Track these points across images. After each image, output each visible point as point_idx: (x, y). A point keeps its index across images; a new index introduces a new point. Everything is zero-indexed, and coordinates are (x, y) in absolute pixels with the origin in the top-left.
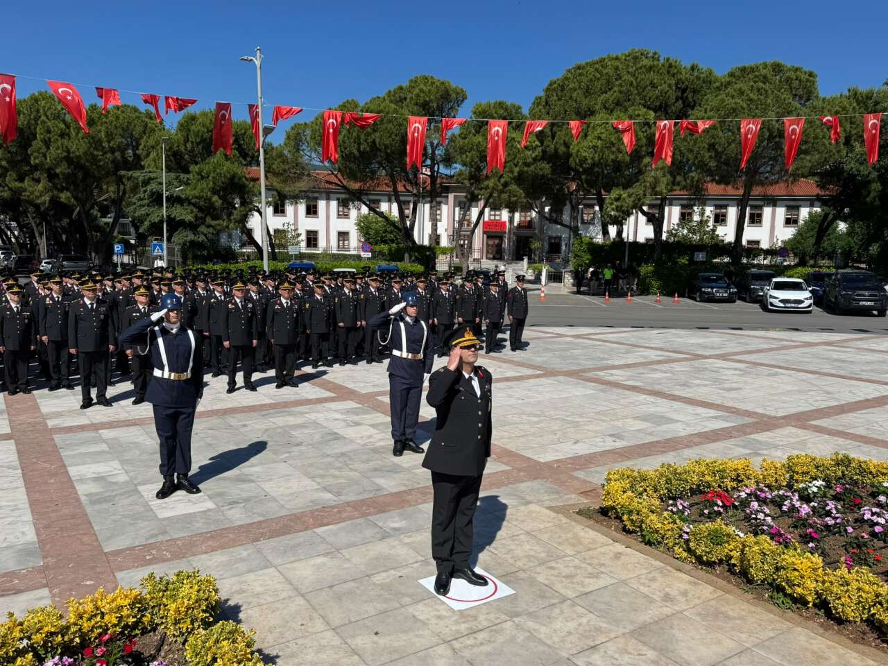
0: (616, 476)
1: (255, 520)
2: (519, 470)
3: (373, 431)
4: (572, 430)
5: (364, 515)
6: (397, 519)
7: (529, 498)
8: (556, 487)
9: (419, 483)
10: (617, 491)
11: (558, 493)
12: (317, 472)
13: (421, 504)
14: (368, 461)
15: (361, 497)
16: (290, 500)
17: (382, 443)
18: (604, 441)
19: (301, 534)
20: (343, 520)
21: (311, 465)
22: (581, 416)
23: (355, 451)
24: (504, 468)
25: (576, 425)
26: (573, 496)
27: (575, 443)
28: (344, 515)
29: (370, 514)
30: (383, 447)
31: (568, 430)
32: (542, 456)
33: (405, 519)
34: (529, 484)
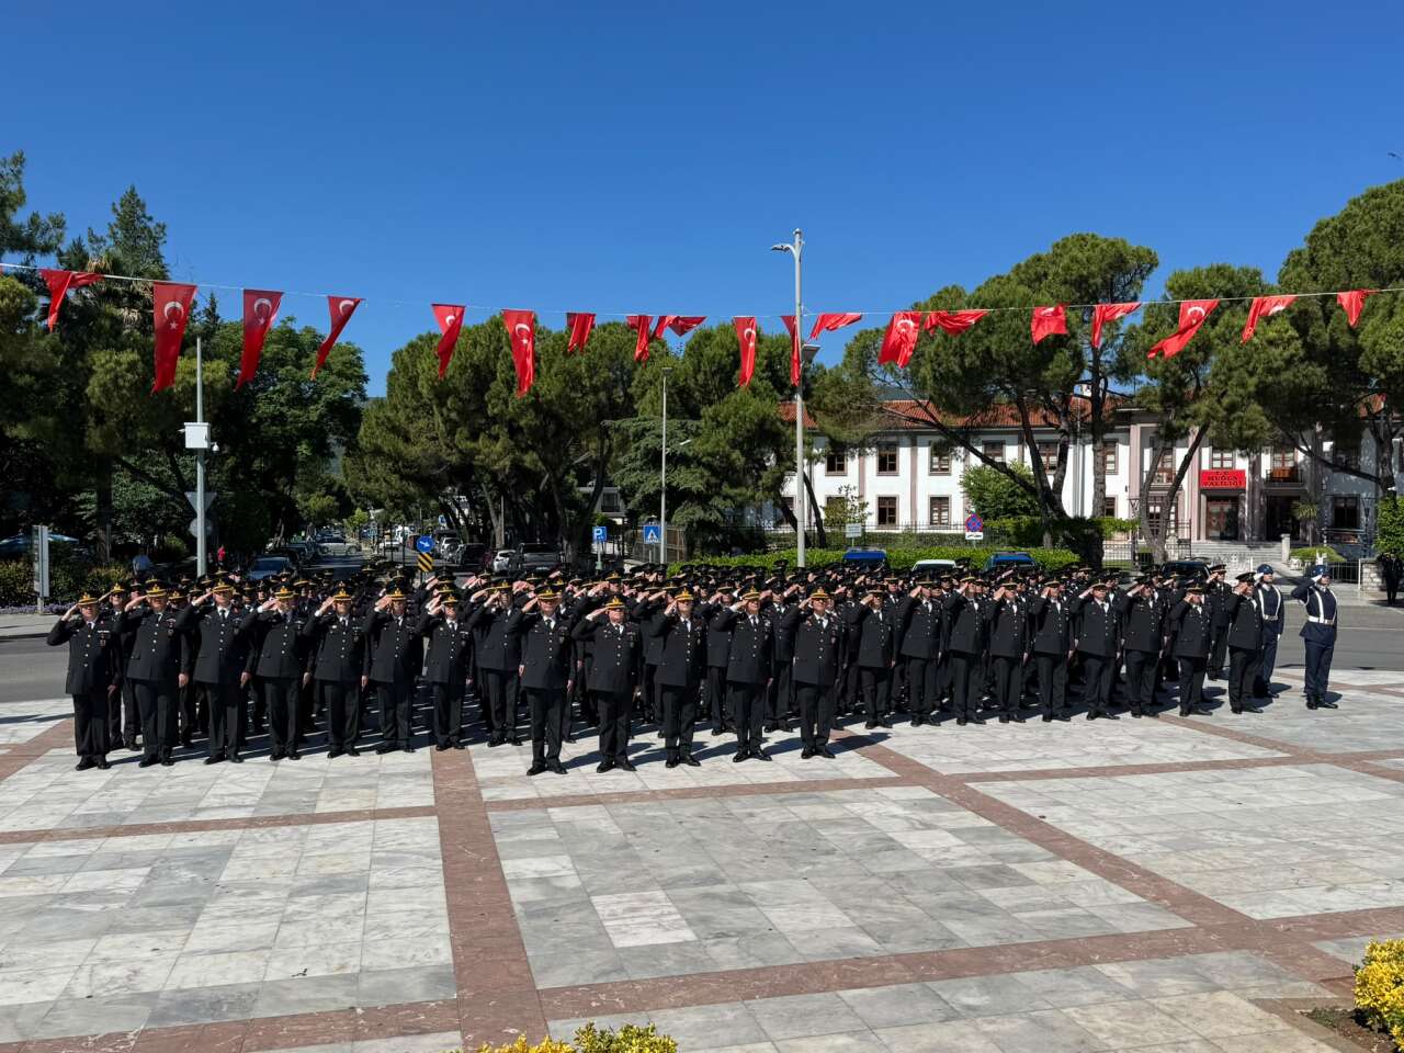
0: (1385, 954)
1: (751, 966)
2: (1210, 930)
3: (953, 840)
4: (1328, 865)
5: (921, 979)
6: (974, 991)
7: (1218, 980)
8: (1276, 966)
9: (1021, 936)
10: (1380, 981)
11: (1278, 977)
12: (853, 901)
13: (1018, 971)
14: (938, 891)
15: (919, 949)
16: (804, 941)
17: (967, 863)
18: (1389, 890)
19: (817, 996)
20: (887, 982)
21: (845, 888)
22: (1352, 840)
23: (919, 873)
24: (1183, 924)
25: (1338, 857)
26: (1306, 985)
27: (1329, 890)
28: (889, 975)
29: (931, 979)
30: (967, 870)
31: (1320, 865)
32: (1260, 908)
33: (988, 993)
34: (1224, 956)
